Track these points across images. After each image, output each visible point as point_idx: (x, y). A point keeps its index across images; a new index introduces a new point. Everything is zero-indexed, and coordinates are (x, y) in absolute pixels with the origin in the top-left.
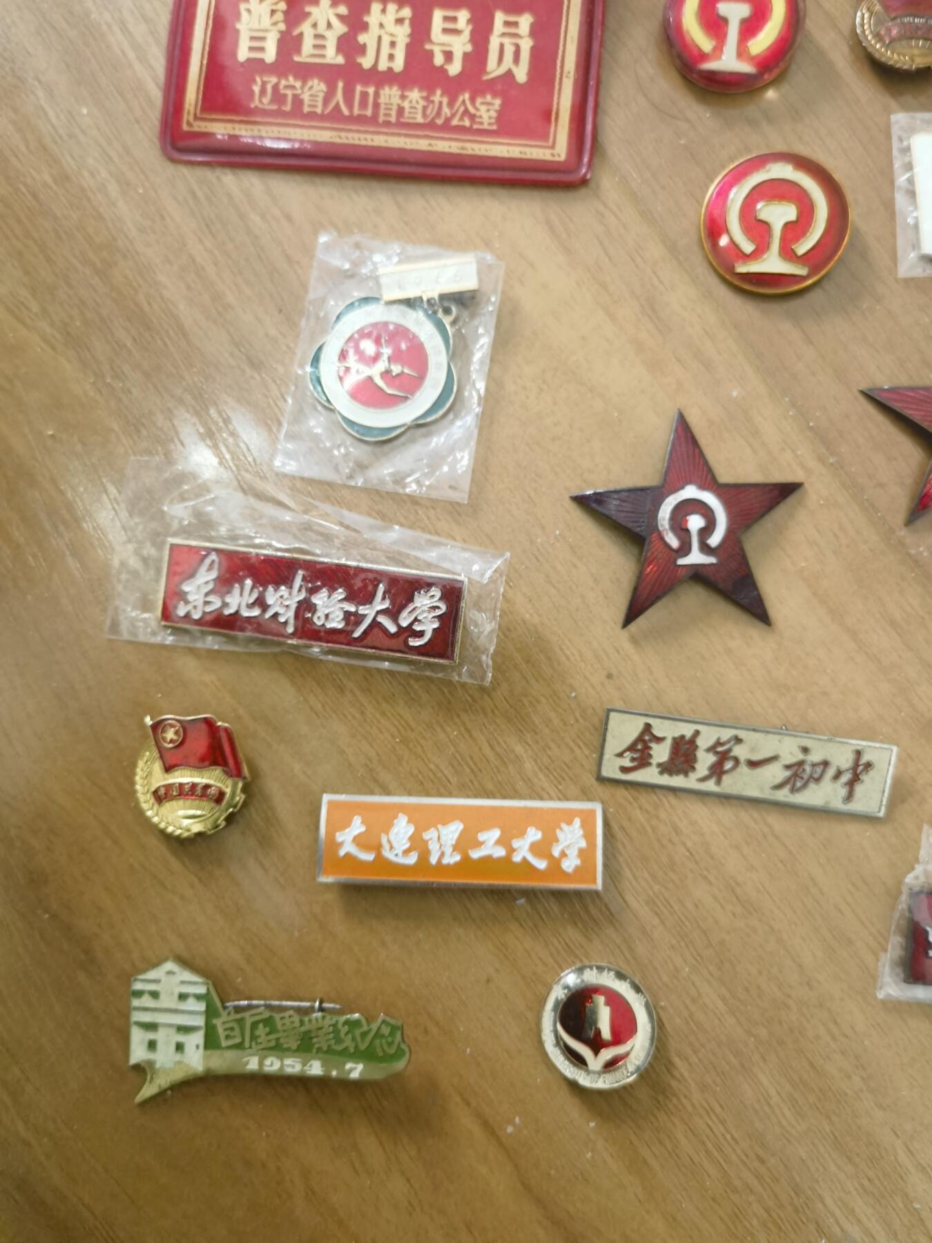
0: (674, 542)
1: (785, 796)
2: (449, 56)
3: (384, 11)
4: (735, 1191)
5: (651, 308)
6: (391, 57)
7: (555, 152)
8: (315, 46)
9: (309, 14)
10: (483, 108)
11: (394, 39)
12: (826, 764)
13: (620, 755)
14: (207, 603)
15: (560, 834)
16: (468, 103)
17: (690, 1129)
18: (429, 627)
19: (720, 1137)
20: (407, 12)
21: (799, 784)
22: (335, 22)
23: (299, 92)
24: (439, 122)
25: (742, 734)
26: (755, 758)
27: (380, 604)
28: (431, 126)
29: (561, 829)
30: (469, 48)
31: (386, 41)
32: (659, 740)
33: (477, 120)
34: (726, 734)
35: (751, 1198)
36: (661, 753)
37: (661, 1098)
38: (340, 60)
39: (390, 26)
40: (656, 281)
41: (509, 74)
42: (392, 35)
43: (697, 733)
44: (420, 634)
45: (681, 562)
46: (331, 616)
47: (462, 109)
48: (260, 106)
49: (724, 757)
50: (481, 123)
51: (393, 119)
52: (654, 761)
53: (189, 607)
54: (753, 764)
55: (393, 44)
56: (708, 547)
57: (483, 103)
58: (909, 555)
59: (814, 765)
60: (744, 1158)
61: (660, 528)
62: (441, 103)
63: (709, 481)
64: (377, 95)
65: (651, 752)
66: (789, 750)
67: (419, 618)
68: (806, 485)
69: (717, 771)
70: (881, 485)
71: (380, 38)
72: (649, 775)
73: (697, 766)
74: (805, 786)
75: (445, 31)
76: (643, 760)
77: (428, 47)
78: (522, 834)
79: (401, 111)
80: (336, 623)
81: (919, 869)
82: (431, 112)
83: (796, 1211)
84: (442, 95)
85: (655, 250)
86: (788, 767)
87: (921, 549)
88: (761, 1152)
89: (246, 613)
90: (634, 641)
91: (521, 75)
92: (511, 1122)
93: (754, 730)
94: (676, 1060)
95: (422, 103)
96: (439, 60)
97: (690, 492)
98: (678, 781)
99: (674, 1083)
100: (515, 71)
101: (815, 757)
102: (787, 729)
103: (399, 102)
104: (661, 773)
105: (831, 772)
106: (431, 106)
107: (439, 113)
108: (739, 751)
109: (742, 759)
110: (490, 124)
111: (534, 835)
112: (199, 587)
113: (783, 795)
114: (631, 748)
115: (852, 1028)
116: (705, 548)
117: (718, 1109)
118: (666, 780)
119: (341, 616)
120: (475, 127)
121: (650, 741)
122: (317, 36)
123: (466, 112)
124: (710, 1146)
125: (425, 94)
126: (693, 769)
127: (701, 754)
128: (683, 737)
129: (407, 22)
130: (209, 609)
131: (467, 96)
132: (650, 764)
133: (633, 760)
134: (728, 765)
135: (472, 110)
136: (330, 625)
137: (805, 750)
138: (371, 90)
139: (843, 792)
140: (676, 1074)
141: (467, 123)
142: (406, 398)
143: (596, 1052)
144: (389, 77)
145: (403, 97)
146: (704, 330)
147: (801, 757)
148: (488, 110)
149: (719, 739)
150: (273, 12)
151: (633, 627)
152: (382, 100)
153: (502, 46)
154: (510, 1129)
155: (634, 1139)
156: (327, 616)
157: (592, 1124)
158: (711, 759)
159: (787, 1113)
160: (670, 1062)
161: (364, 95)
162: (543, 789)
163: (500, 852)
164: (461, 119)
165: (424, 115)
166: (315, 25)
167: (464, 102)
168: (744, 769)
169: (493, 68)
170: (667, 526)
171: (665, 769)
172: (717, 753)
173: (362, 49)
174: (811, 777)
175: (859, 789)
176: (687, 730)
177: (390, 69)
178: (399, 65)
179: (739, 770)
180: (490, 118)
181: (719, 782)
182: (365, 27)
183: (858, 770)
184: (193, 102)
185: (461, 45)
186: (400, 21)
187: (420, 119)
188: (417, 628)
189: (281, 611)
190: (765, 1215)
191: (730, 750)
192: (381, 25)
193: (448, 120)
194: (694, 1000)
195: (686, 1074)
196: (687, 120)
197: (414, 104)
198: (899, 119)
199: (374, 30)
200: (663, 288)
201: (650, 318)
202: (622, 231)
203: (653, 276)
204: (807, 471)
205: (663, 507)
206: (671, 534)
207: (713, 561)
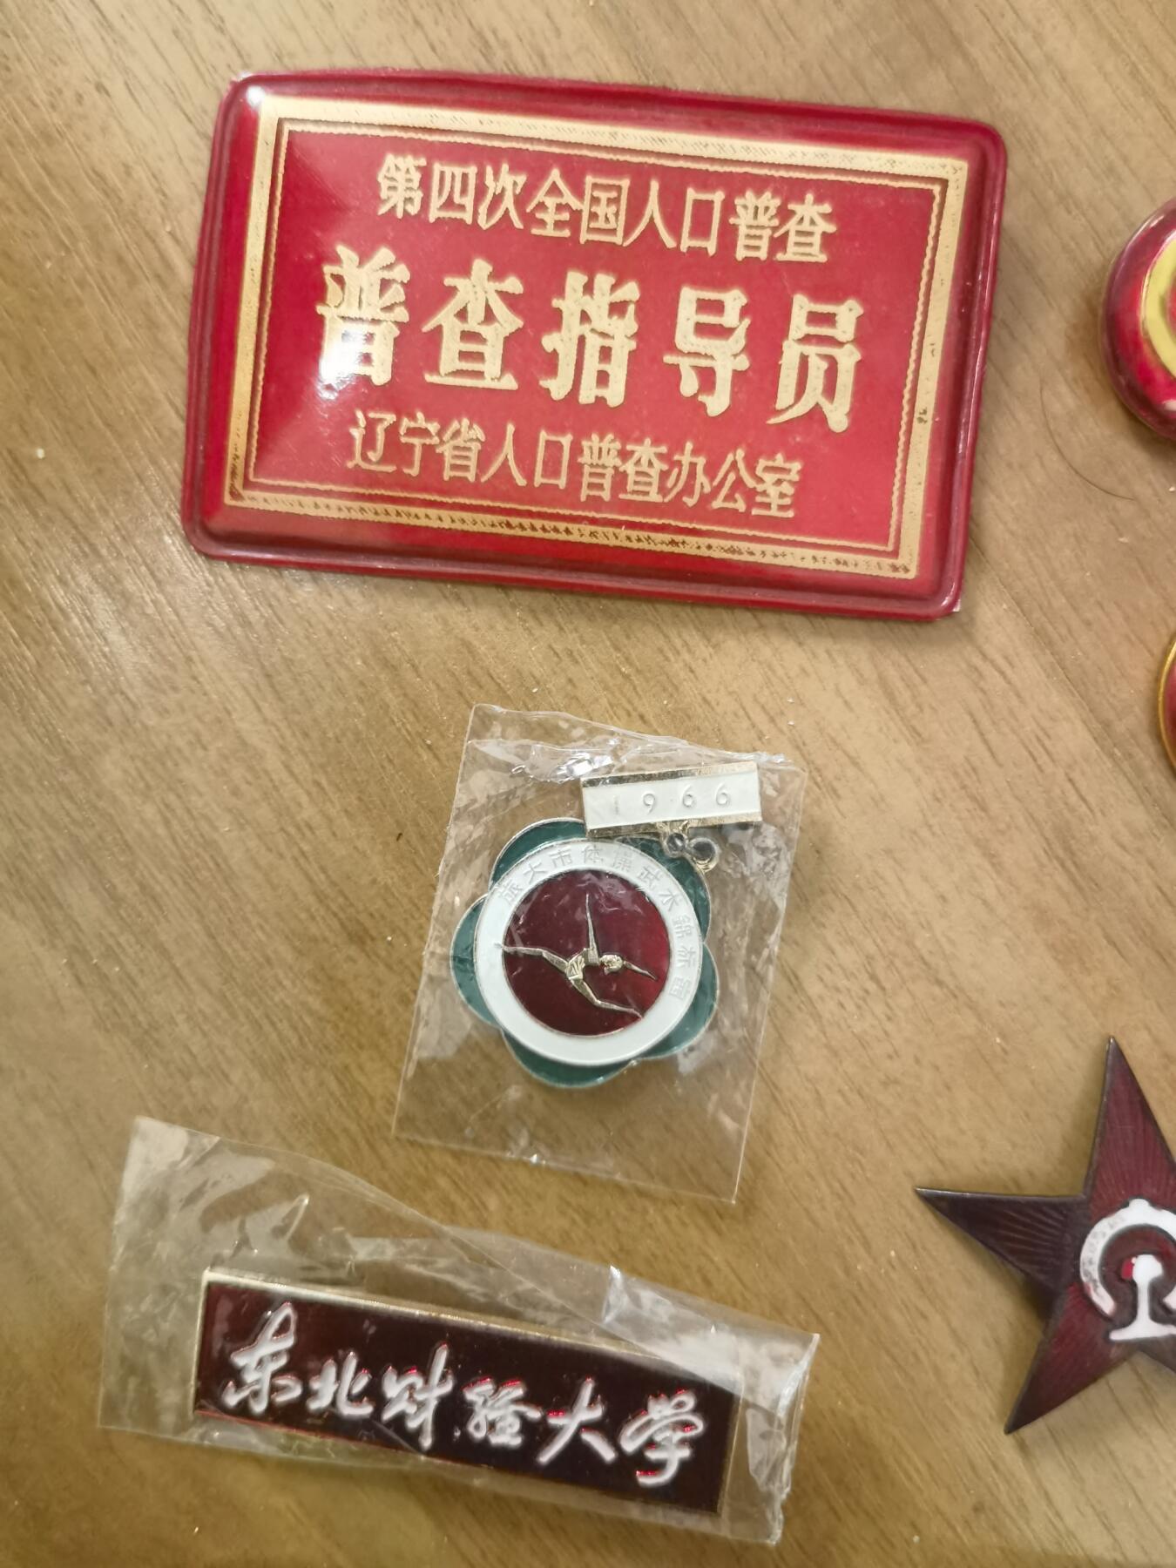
0: (1105, 1302)
2: (707, 378)
3: (588, 289)
6: (603, 378)
7: (899, 562)
8: (464, 355)
9: (452, 291)
10: (770, 478)
11: (607, 343)
14: (274, 1389)
16: (741, 465)
18: (674, 1456)
20: (631, 291)
22: (500, 308)
23: (436, 440)
24: (690, 502)
27: (587, 1410)
28: (676, 508)
30: (743, 363)
31: (593, 344)
33: (759, 499)
38: (509, 383)
39: (601, 320)
41: (816, 415)
42: (604, 335)
44: (658, 1467)
45: (1117, 1336)
46: (498, 1426)
47: (732, 477)
48: (365, 466)
50: (767, 506)
51: (606, 495)
53: (245, 1393)
55: (605, 353)
56: (1168, 1309)
57: (767, 469)
61: (1084, 1279)
62: (693, 466)
64: (576, 450)
67: (658, 1438)
71: (582, 340)
75: (702, 330)
77: (669, 359)
79: (620, 479)
80: (509, 1436)
82: (676, 482)
84: (695, 452)
85: (1074, 736)
89: (348, 1410)
91: (838, 417)
95: (659, 466)
96: (689, 385)
97: (1139, 1213)
100: (827, 407)
103: (618, 462)
106: (676, 471)
107: (688, 489)
110: (782, 508)
112: (260, 1362)
116: (1159, 1312)
119: (517, 1426)
120: (755, 512)
122: (468, 336)
123: (739, 483)
125: (663, 449)
129: (631, 309)
130: (281, 1399)
131: (740, 454)
135: (750, 482)
136: (497, 1440)
138: (566, 440)
141: (741, 505)
142: (634, 1019)
144: (598, 417)
145: (624, 455)
146: (1160, 889)
148: (779, 482)
150: (385, 284)
151: (1024, 1432)
152: (585, 459)
153: (804, 361)
156: (492, 1426)
161: (554, 448)
164: (730, 497)
165: (663, 490)
166: (462, 314)
167: (734, 465)
169: (788, 404)
170: (1096, 1275)
173: (550, 363)
177: (600, 401)
178: (615, 394)
180: (782, 496)
182: (554, 320)
184: (242, 452)
185: (728, 357)
186: (617, 309)
187: (654, 497)
188: (653, 1455)
189: (411, 1409)
192: (585, 317)
193: (706, 499)
196: (1134, 499)
197: (644, 467)
199: (572, 327)
200: (1084, 808)
201: (1063, 865)
202: (1015, 702)
203: (1068, 786)
205: (1090, 1240)
206: (1102, 1290)
207: (1172, 1331)
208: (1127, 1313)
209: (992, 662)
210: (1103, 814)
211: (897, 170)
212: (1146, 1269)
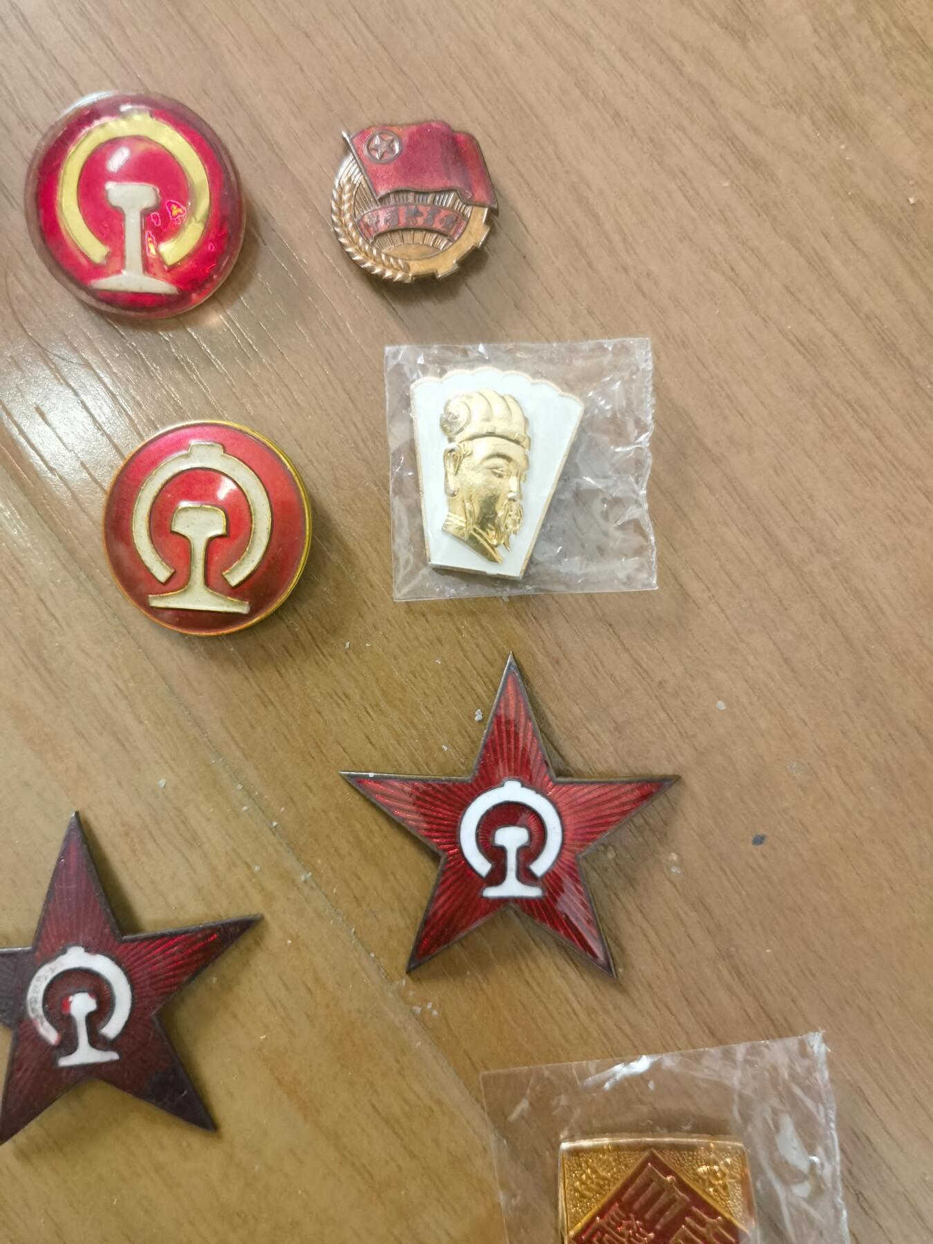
0: (50, 1034)
5: (38, 657)
40: (45, 616)
45: (65, 1062)
56: (104, 1038)
61: (30, 1015)
68: (268, 917)
87: (429, 1006)
97: (75, 958)
116: (97, 1041)
146: (116, 686)
170: (41, 1012)
198: (401, 353)
200: (54, 624)
201: (37, 670)
203: (40, 606)
204: (269, 898)
205: (34, 982)
206: (46, 1024)
207: (114, 1056)
208: (68, 1043)
210: (69, 625)
212: (82, 1005)
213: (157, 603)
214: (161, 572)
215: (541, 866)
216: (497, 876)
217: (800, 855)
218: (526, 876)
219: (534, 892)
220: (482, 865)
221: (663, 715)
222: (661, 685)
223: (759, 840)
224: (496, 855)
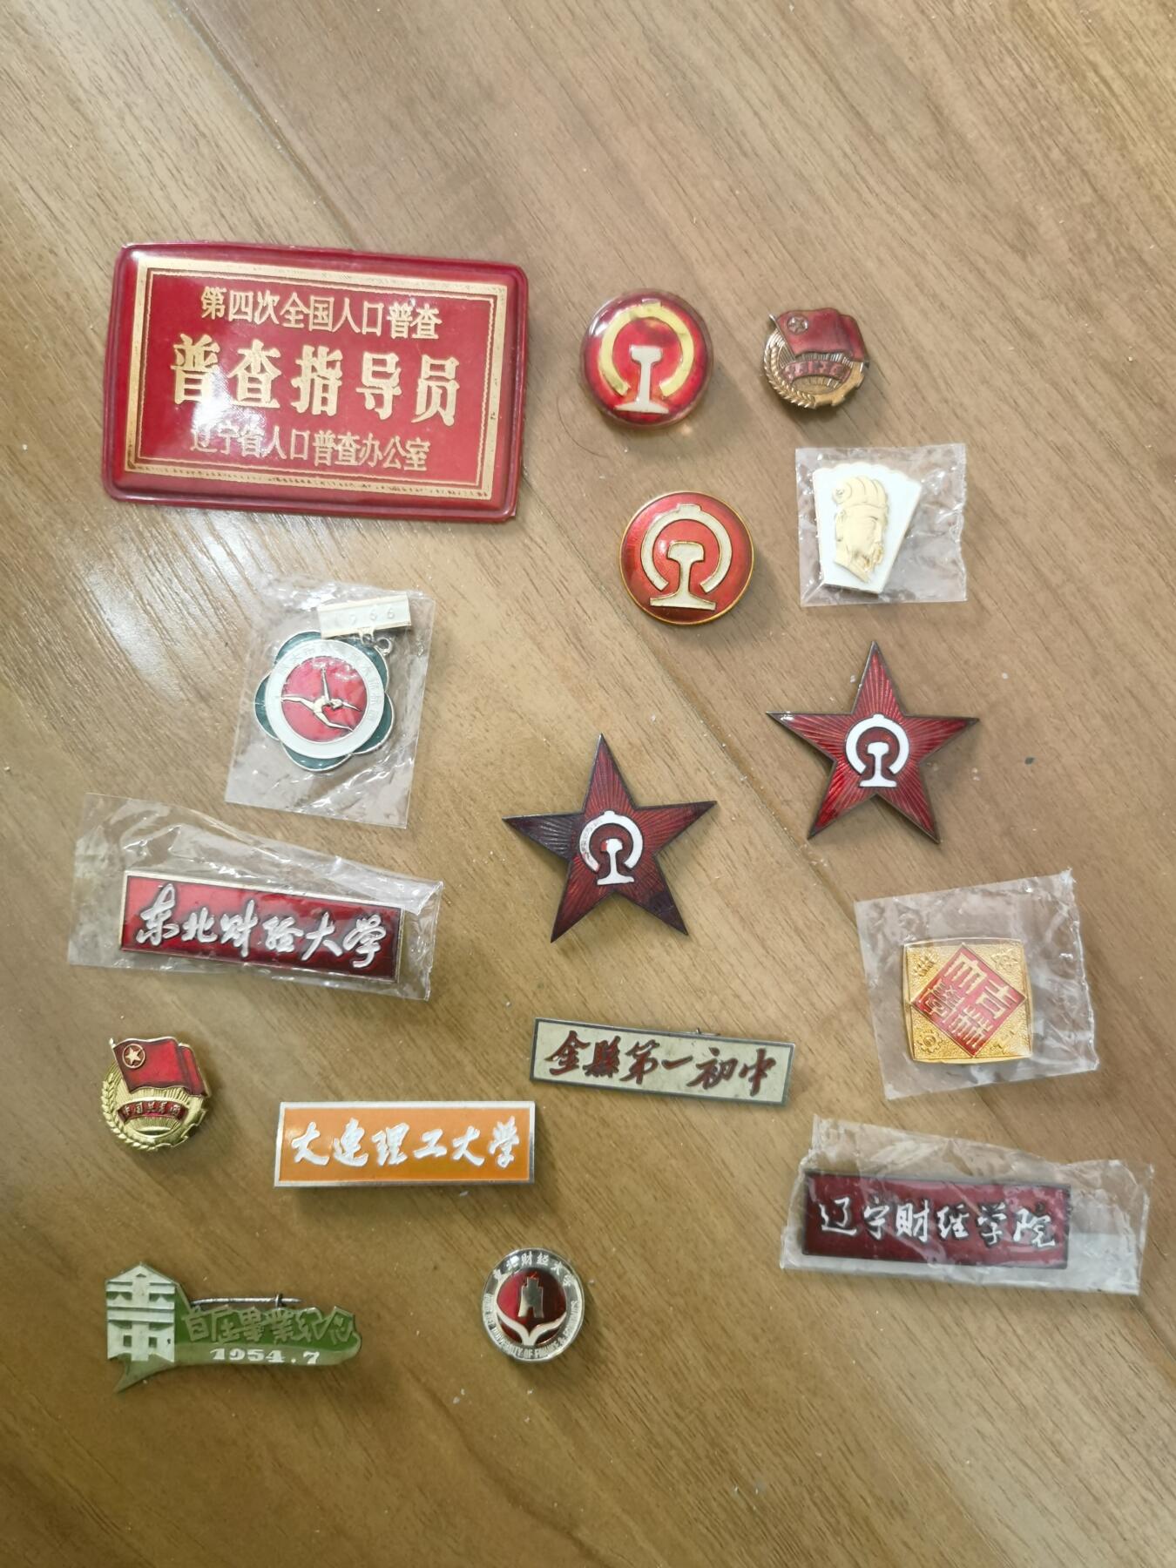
0: (594, 864)
1: (700, 1091)
2: (379, 400)
3: (315, 354)
4: (657, 1446)
5: (576, 638)
6: (324, 401)
7: (481, 491)
8: (250, 390)
9: (242, 357)
10: (412, 450)
11: (326, 382)
12: (734, 1062)
13: (550, 1059)
14: (165, 931)
15: (496, 1133)
16: (398, 445)
17: (617, 1392)
18: (370, 950)
19: (644, 1399)
20: (337, 355)
21: (711, 1080)
22: (269, 366)
23: (237, 435)
24: (372, 464)
25: (658, 1039)
26: (672, 1059)
27: (326, 928)
28: (364, 468)
29: (498, 1129)
30: (398, 391)
31: (319, 383)
32: (584, 1046)
33: (408, 462)
34: (644, 1039)
35: (673, 1453)
36: (586, 1057)
37: (591, 1366)
38: (275, 404)
39: (322, 370)
40: (580, 612)
41: (437, 416)
42: (324, 378)
43: (617, 1039)
44: (364, 957)
45: (601, 882)
46: (281, 942)
47: (393, 451)
48: (200, 449)
49: (642, 1060)
50: (412, 465)
51: (328, 463)
52: (581, 1064)
53: (149, 934)
54: (669, 1065)
55: (325, 388)
56: (626, 868)
57: (412, 446)
58: (811, 865)
59: (723, 1064)
60: (664, 1416)
61: (582, 852)
62: (373, 446)
63: (628, 805)
64: (312, 439)
65: (578, 1056)
66: (701, 1051)
67: (362, 942)
68: (719, 802)
69: (637, 1072)
70: (787, 802)
71: (313, 381)
72: (577, 1076)
73: (619, 1067)
74: (716, 1082)
75: (376, 374)
76: (571, 1064)
77: (359, 390)
78: (462, 1133)
79: (335, 454)
80: (287, 947)
81: (812, 1153)
82: (364, 454)
83: (712, 1462)
84: (373, 439)
85: (579, 580)
86: (699, 1066)
87: (822, 860)
88: (679, 1411)
89: (203, 939)
90: (564, 952)
91: (448, 418)
92: (457, 1394)
93: (669, 1035)
94: (604, 1331)
95: (355, 446)
96: (370, 404)
97: (609, 817)
98: (603, 1081)
99: (602, 1352)
100: (442, 413)
101: (724, 1057)
102: (700, 1033)
103: (333, 445)
104: (587, 1074)
105: (738, 1069)
106: (364, 449)
107: (371, 458)
108: (655, 1054)
109: (660, 1062)
110: (419, 465)
111: (473, 1134)
112: (157, 917)
113: (698, 1090)
114: (559, 1053)
115: (759, 1295)
116: (623, 869)
117: (641, 1372)
118: (592, 1080)
119: (291, 941)
120: (406, 468)
121: (576, 1046)
122: (252, 380)
123: (397, 454)
124: (633, 1405)
125: (357, 438)
126: (617, 1071)
127: (622, 1057)
128: (605, 1042)
129: (338, 364)
130: (167, 936)
131: (397, 439)
132: (578, 1067)
133: (561, 1063)
134: (648, 1066)
135: (403, 453)
136: (281, 949)
137: (715, 1052)
138: (306, 434)
139: (750, 1086)
140: (605, 1344)
141: (398, 465)
142: (347, 731)
143: (530, 1329)
144: (322, 422)
145: (337, 441)
146: (625, 657)
147: (712, 1057)
148: (418, 453)
149: (638, 1044)
150: (207, 354)
151: (561, 940)
152: (317, 444)
153: (429, 388)
154: (456, 1400)
155: (568, 1405)
156: (278, 941)
157: (530, 1392)
158: (632, 1061)
159: (702, 1374)
160: (600, 1333)
161: (300, 438)
162: (482, 1090)
163: (441, 1152)
164: (393, 461)
165: (357, 459)
166: (248, 369)
167: (394, 445)
168: (661, 1069)
169: (422, 412)
170: (588, 851)
171: (591, 1070)
172: (635, 1056)
173: (296, 393)
174: (722, 1072)
175: (764, 1083)
176: (609, 1036)
177: (324, 413)
178: (331, 409)
179: (657, 1070)
180: (420, 459)
181: (639, 1081)
182: (297, 371)
183: (763, 1066)
184: (133, 443)
185: (390, 389)
186: (331, 364)
187: (353, 462)
188: (361, 951)
189: (236, 937)
190: (684, 1467)
191: (648, 1053)
192: (314, 369)
193: (380, 463)
194: (620, 1277)
195: (613, 1343)
196: (606, 457)
197: (348, 447)
198: (802, 455)
199: (307, 373)
200: (586, 617)
201: (576, 648)
202: (547, 563)
203: (577, 605)
204: (720, 790)
205: (584, 832)
206: (591, 858)
207: (631, 879)
208: (604, 870)
209: (536, 543)
210: (595, 619)
211: (471, 291)
212: (613, 846)
213: (655, 603)
214: (661, 584)
215: (896, 768)
216: (869, 773)
217: (1055, 770)
218: (887, 774)
219: (891, 784)
220: (860, 766)
221: (967, 681)
222: (966, 662)
223: (1029, 761)
224: (868, 759)
